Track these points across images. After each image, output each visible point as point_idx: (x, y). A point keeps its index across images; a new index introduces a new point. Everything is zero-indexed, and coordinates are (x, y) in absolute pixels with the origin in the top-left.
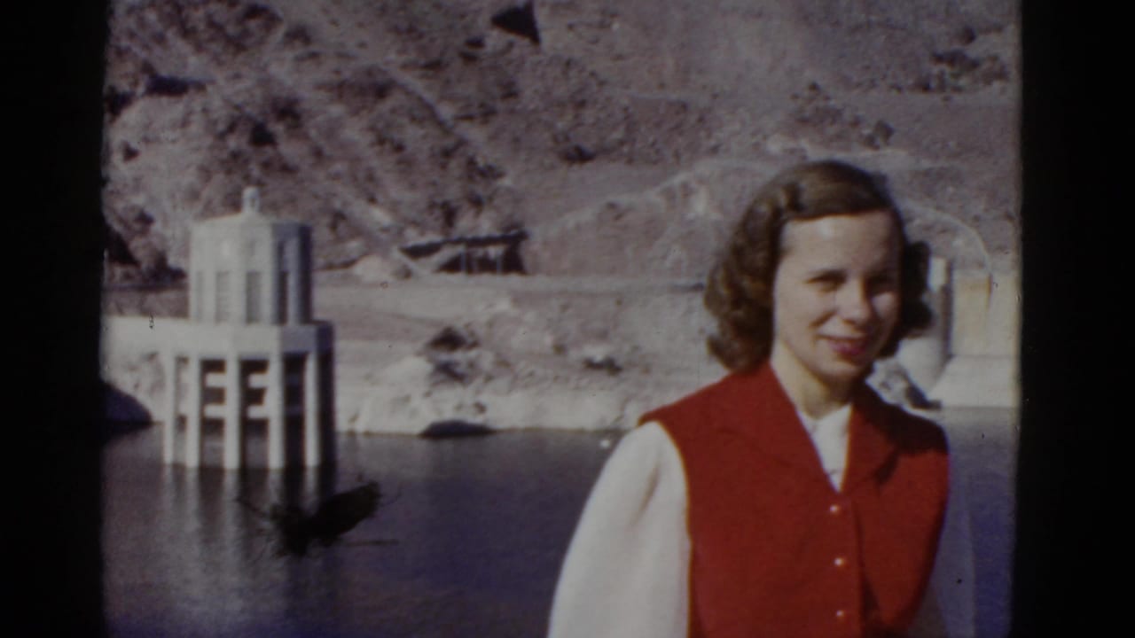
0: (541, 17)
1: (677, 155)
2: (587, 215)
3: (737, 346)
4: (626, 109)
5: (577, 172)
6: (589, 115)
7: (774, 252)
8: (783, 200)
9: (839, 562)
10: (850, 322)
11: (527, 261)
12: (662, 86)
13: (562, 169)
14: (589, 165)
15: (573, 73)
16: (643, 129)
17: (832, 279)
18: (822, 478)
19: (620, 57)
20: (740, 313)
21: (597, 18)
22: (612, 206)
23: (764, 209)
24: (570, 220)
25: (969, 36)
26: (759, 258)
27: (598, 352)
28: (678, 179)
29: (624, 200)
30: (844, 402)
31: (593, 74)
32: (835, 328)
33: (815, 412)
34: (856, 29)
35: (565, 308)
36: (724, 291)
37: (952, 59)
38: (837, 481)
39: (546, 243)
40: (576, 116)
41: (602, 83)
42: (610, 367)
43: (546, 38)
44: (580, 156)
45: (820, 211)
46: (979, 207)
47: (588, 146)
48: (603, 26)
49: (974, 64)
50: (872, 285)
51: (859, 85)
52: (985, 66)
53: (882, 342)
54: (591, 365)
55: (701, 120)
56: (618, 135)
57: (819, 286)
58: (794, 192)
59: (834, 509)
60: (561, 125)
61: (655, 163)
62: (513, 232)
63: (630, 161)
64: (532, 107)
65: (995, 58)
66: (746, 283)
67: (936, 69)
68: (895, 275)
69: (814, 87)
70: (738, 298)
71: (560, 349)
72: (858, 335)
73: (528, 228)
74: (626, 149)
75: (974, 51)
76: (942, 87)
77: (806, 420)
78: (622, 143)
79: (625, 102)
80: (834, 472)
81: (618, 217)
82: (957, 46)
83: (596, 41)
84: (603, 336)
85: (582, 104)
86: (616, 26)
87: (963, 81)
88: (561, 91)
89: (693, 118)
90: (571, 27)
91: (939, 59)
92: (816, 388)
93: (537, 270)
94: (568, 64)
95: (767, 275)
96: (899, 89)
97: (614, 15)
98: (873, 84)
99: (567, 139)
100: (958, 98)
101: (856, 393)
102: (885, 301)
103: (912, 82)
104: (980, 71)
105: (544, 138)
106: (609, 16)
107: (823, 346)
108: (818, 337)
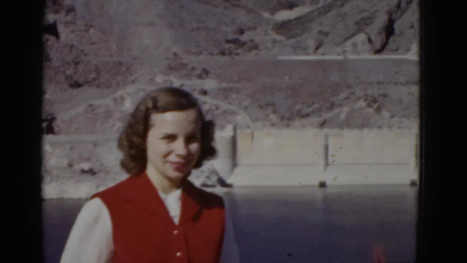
0: (61, 28)
1: (118, 84)
2: (81, 109)
3: (132, 165)
4: (96, 65)
5: (75, 92)
6: (81, 68)
7: (147, 126)
8: (150, 105)
9: (179, 254)
10: (179, 156)
11: (56, 129)
12: (111, 56)
13: (70, 90)
14: (80, 90)
15: (74, 51)
16: (103, 73)
17: (171, 138)
18: (170, 220)
19: (93, 44)
20: (133, 152)
21: (83, 28)
22: (91, 106)
24: (74, 111)
25: (242, 32)
26: (140, 128)
27: (86, 166)
28: (118, 94)
29: (96, 103)
30: (178, 187)
31: (82, 51)
32: (173, 158)
33: (166, 192)
34: (193, 30)
35: (72, 148)
36: (126, 143)
37: (234, 42)
38: (176, 221)
39: (64, 122)
40: (75, 68)
41: (86, 55)
42: (92, 172)
43: (63, 36)
44: (77, 85)
45: (165, 110)
46: (246, 103)
47: (81, 80)
48: (86, 31)
49: (244, 44)
50: (189, 140)
51: (194, 53)
52: (249, 44)
53: (194, 162)
54: (83, 172)
55: (127, 69)
56: (92, 76)
57: (166, 140)
58: (155, 100)
59: (175, 232)
60: (68, 72)
61: (108, 88)
62: (50, 117)
63: (98, 86)
64: (57, 65)
65: (252, 41)
66: (135, 139)
67: (228, 46)
68: (198, 136)
69: (175, 54)
70: (132, 145)
71: (70, 165)
73: (56, 115)
74: (96, 82)
75: (244, 38)
76: (230, 54)
77: (162, 195)
78: (94, 79)
79: (95, 62)
80: (174, 217)
81: (93, 110)
82: (236, 37)
83: (83, 37)
84: (88, 159)
85: (77, 64)
86: (92, 31)
87: (239, 51)
88: (69, 58)
89: (124, 69)
90: (73, 32)
91: (229, 42)
92: (166, 183)
93: (60, 133)
94: (72, 47)
95: (144, 136)
96: (212, 54)
97: (91, 26)
98: (200, 53)
99: (72, 78)
100: (237, 58)
101: (183, 184)
102: (194, 147)
103: (217, 51)
104: (246, 47)
105: (61, 78)
106: (88, 27)
107: (168, 166)
108: (166, 162)
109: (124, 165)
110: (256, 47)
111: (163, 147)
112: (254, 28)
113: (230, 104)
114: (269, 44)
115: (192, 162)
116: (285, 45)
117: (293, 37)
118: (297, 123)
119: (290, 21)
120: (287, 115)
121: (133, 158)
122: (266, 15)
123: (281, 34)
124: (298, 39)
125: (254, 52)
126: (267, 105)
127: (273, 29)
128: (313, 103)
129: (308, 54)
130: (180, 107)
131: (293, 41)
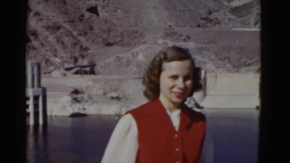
0: (99, 9)
1: (135, 44)
2: (111, 59)
3: (151, 94)
4: (121, 33)
5: (109, 48)
6: (112, 34)
7: (160, 70)
8: (162, 57)
9: (177, 149)
10: (180, 88)
11: (96, 72)
12: (131, 26)
13: (105, 48)
14: (112, 47)
15: (108, 23)
16: (126, 37)
17: (175, 77)
18: (173, 128)
19: (119, 19)
20: (151, 85)
21: (114, 9)
22: (118, 57)
23: (158, 59)
24: (107, 61)
25: (210, 13)
27: (114, 95)
28: (135, 50)
29: (121, 55)
30: (179, 108)
31: (113, 24)
32: (176, 90)
33: (171, 111)
34: (180, 12)
35: (106, 83)
36: (147, 80)
37: (206, 19)
38: (177, 129)
39: (101, 67)
40: (109, 34)
41: (115, 26)
42: (118, 98)
43: (101, 15)
44: (109, 45)
45: (172, 60)
46: (213, 57)
47: (112, 42)
48: (116, 11)
49: (212, 20)
50: (185, 79)
51: (182, 26)
52: (215, 20)
54: (113, 98)
55: (141, 35)
56: (119, 39)
57: (171, 79)
58: (165, 54)
59: (176, 136)
60: (105, 36)
61: (129, 46)
62: (92, 64)
63: (122, 45)
64: (97, 32)
65: (217, 19)
66: (153, 78)
67: (202, 21)
68: (192, 76)
69: (170, 26)
70: (151, 82)
71: (105, 94)
72: (182, 92)
73: (96, 63)
74: (121, 42)
75: (211, 17)
76: (203, 26)
77: (169, 112)
78: (120, 41)
79: (121, 31)
80: (176, 126)
81: (120, 60)
82: (207, 16)
83: (113, 15)
84: (116, 90)
85: (110, 31)
86: (119, 11)
87: (209, 25)
88: (105, 28)
89: (138, 35)
90: (107, 11)
91: (202, 19)
93: (98, 74)
94: (106, 21)
95: (158, 76)
96: (192, 27)
97: (118, 8)
98: (185, 26)
99: (106, 40)
100: (207, 29)
102: (189, 83)
103: (195, 25)
104: (213, 22)
105: (100, 40)
106: (117, 9)
107: (173, 94)
108: (171, 92)
109: (146, 94)
110: (219, 23)
111: (170, 83)
112: (218, 11)
113: (203, 57)
114: (227, 21)
115: (187, 93)
116: (237, 22)
117: (241, 17)
118: (244, 69)
119: (239, 7)
120: (237, 64)
121: (151, 89)
122: (225, 3)
123: (235, 15)
124: (245, 18)
125: (218, 25)
126: (225, 58)
127: (229, 11)
128: (253, 58)
129: (250, 27)
130: (181, 59)
131: (241, 19)
